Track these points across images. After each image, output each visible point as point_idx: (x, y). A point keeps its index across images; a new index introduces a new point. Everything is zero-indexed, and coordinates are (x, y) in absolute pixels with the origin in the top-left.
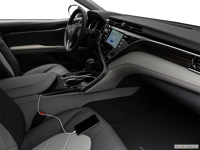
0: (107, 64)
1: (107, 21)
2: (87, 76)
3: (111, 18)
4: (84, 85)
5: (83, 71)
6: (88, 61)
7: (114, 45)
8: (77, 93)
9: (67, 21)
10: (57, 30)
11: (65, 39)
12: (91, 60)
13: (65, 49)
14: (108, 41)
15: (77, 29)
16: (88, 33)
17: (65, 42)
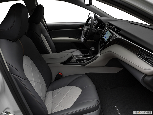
0: (101, 51)
1: (106, 25)
2: (89, 57)
3: (109, 23)
4: (85, 61)
5: (88, 54)
6: (91, 48)
7: (106, 39)
8: (81, 66)
9: (84, 24)
10: (79, 29)
11: (82, 35)
12: (93, 48)
13: (81, 41)
14: (104, 37)
15: (88, 29)
16: (94, 32)
17: (82, 36)
